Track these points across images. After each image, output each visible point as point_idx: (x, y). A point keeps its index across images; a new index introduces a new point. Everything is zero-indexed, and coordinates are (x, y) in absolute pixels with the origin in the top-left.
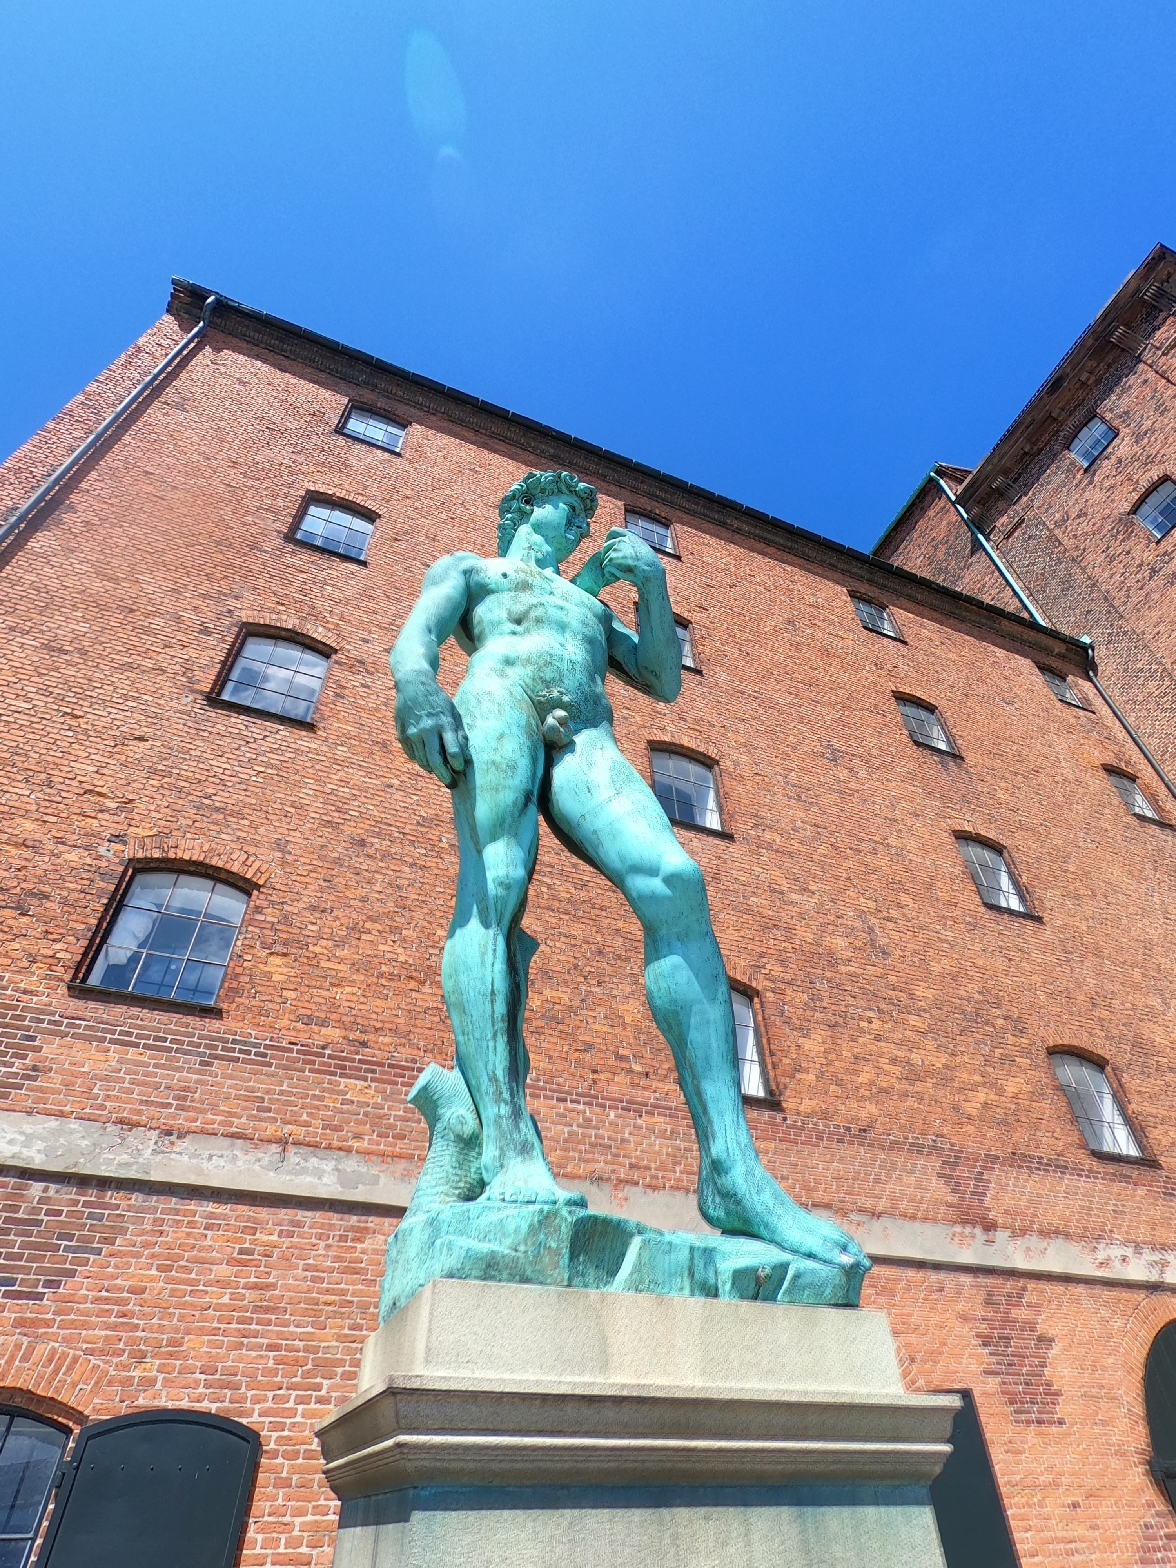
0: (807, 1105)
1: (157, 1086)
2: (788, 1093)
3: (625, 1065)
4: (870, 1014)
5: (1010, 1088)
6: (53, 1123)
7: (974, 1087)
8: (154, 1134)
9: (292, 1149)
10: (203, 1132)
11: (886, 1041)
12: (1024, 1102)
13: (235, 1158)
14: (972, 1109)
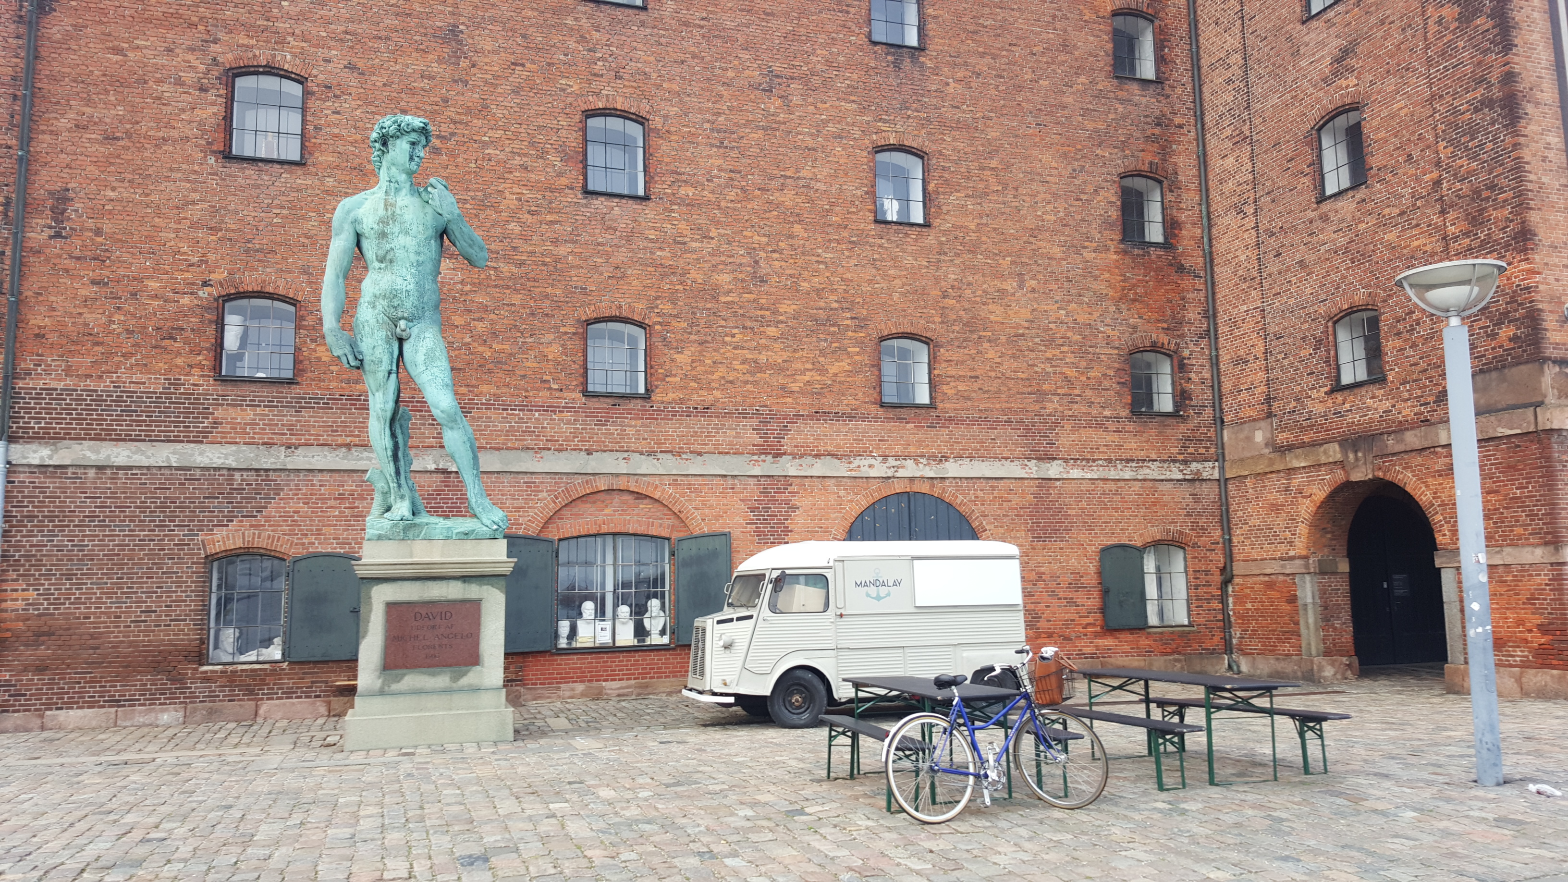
0: (671, 396)
1: (277, 425)
2: (657, 390)
3: (547, 386)
4: (735, 331)
5: (833, 370)
6: (234, 448)
7: (803, 372)
8: (283, 448)
9: (354, 449)
10: (306, 445)
11: (743, 348)
12: (841, 378)
13: (326, 456)
14: (795, 387)
